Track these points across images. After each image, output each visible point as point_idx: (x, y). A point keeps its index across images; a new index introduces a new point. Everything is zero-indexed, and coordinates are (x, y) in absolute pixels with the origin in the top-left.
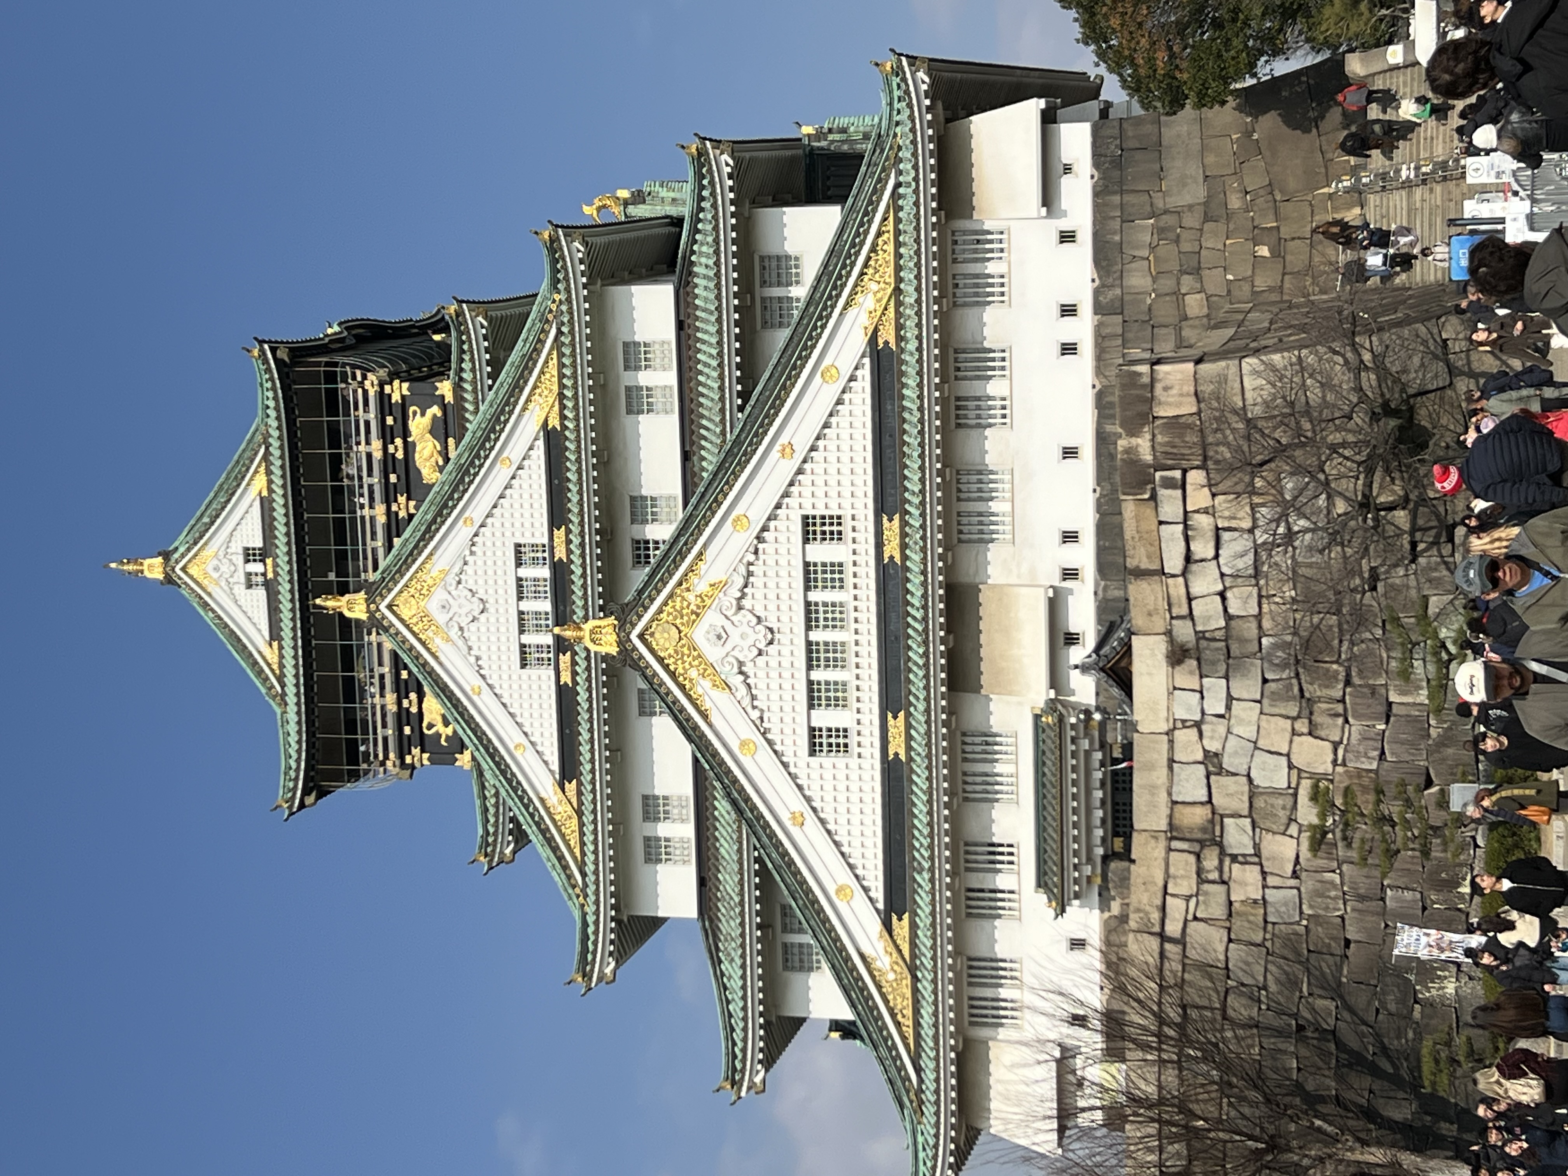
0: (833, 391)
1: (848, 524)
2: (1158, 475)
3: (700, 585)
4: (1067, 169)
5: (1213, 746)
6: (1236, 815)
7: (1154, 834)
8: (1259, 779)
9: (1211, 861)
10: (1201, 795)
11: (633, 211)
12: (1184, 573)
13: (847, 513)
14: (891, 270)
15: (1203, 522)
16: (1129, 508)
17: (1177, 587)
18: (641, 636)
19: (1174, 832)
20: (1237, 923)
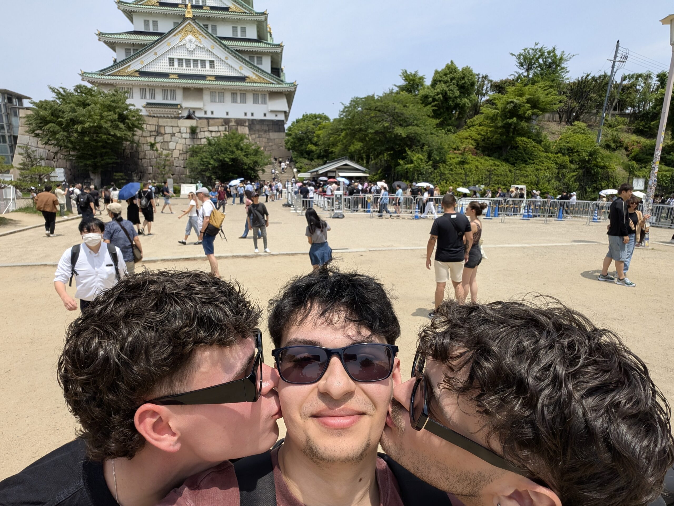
0: (238, 69)
1: (213, 70)
2: (227, 126)
3: (200, 37)
4: (276, 116)
5: (176, 134)
6: (163, 139)
7: (158, 122)
8: (170, 143)
9: (154, 133)
10: (167, 132)
11: (269, 34)
12: (209, 131)
13: (215, 70)
14: (259, 81)
15: (219, 134)
16: (220, 120)
17: (206, 129)
18: (189, 23)
19: (159, 126)
20: (143, 138)
